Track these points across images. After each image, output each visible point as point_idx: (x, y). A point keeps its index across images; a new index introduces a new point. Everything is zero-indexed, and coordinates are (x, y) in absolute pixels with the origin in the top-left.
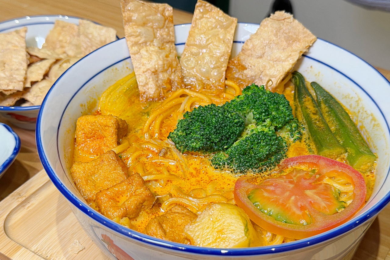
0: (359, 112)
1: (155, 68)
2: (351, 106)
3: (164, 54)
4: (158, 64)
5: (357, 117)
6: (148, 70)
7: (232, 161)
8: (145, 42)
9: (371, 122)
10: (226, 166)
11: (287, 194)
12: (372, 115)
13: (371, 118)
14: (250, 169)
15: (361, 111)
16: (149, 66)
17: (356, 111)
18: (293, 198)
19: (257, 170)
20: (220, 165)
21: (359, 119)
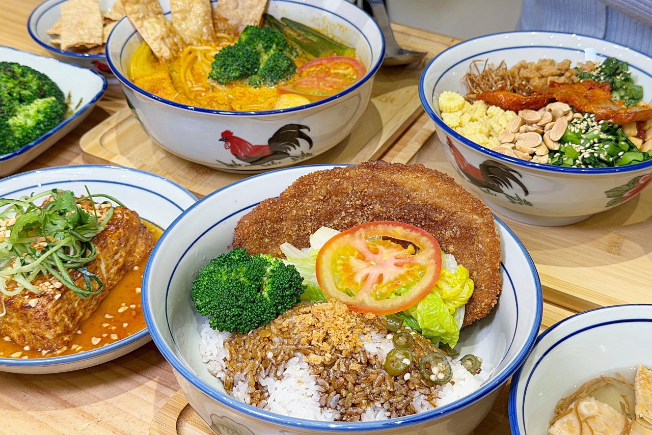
0: (327, 27)
1: (162, 35)
2: (319, 26)
3: (162, 23)
4: (163, 31)
5: (327, 31)
6: (157, 37)
7: (265, 79)
8: (144, 17)
9: (340, 29)
10: (262, 83)
11: (316, 83)
12: (338, 24)
13: (338, 27)
14: (280, 80)
15: (329, 26)
16: (157, 35)
17: (325, 27)
18: (321, 84)
19: (285, 79)
20: (257, 84)
21: (329, 32)
